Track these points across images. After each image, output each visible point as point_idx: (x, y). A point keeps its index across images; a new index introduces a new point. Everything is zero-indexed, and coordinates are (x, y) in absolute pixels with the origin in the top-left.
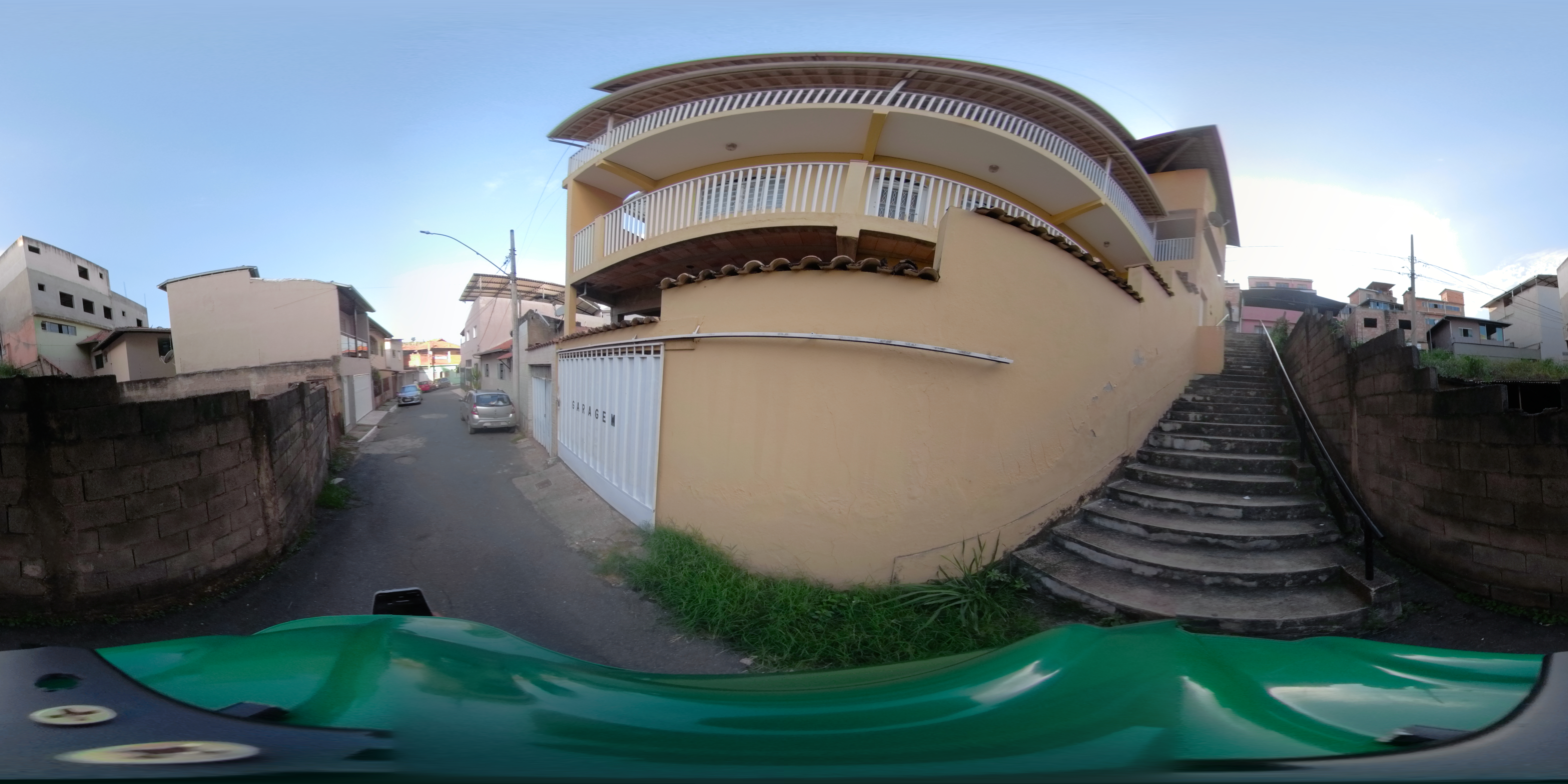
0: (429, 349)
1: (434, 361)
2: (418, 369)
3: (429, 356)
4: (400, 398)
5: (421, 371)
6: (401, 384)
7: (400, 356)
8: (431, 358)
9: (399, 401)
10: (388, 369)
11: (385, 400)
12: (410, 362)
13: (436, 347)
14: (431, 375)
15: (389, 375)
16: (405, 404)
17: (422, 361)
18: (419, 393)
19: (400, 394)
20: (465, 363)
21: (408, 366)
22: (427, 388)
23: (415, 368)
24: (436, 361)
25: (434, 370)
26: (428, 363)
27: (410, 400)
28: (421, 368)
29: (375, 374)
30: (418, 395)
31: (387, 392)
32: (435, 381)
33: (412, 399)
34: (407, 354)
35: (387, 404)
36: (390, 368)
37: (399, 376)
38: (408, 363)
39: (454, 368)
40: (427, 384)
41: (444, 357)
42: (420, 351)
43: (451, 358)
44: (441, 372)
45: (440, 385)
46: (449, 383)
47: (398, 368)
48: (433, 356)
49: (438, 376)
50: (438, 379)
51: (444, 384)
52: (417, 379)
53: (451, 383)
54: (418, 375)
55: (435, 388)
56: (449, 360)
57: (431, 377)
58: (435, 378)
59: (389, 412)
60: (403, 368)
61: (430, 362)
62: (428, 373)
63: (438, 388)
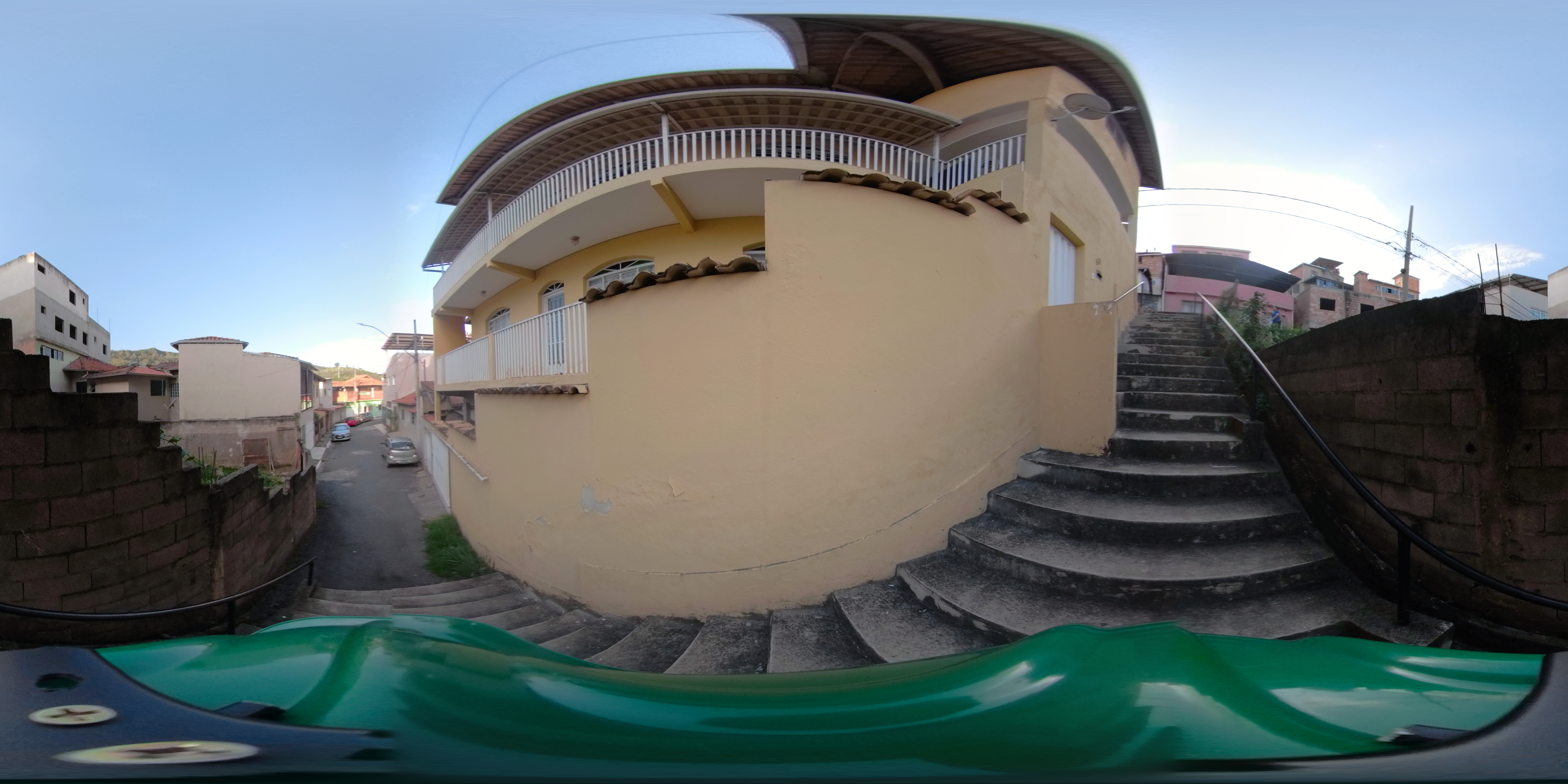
0: (355, 385)
1: (359, 397)
2: (345, 405)
3: (355, 393)
4: (334, 435)
5: (347, 406)
6: (331, 419)
7: (330, 393)
8: (357, 395)
9: (332, 438)
10: (322, 409)
11: (321, 436)
12: (338, 398)
13: (361, 385)
14: (356, 410)
15: (324, 414)
16: (338, 441)
17: (349, 397)
19: (333, 432)
20: (385, 400)
21: (336, 402)
22: (353, 424)
23: (342, 404)
24: (361, 397)
25: (359, 405)
26: (354, 399)
27: (341, 437)
28: (348, 404)
29: (315, 414)
30: (347, 431)
31: (322, 429)
32: (360, 415)
33: (344, 437)
34: (337, 390)
35: (322, 439)
36: (322, 405)
37: (330, 413)
38: (336, 399)
39: (378, 403)
40: (353, 419)
41: (368, 393)
42: (347, 388)
43: (375, 394)
44: (365, 408)
45: (364, 420)
46: (373, 418)
47: (328, 405)
48: (359, 392)
49: (363, 412)
50: (363, 414)
51: (367, 419)
52: (345, 415)
53: (374, 417)
54: (345, 411)
55: (361, 423)
56: (373, 396)
57: (356, 412)
58: (360, 413)
59: (327, 448)
60: (334, 404)
61: (356, 398)
62: (353, 409)
63: (362, 423)
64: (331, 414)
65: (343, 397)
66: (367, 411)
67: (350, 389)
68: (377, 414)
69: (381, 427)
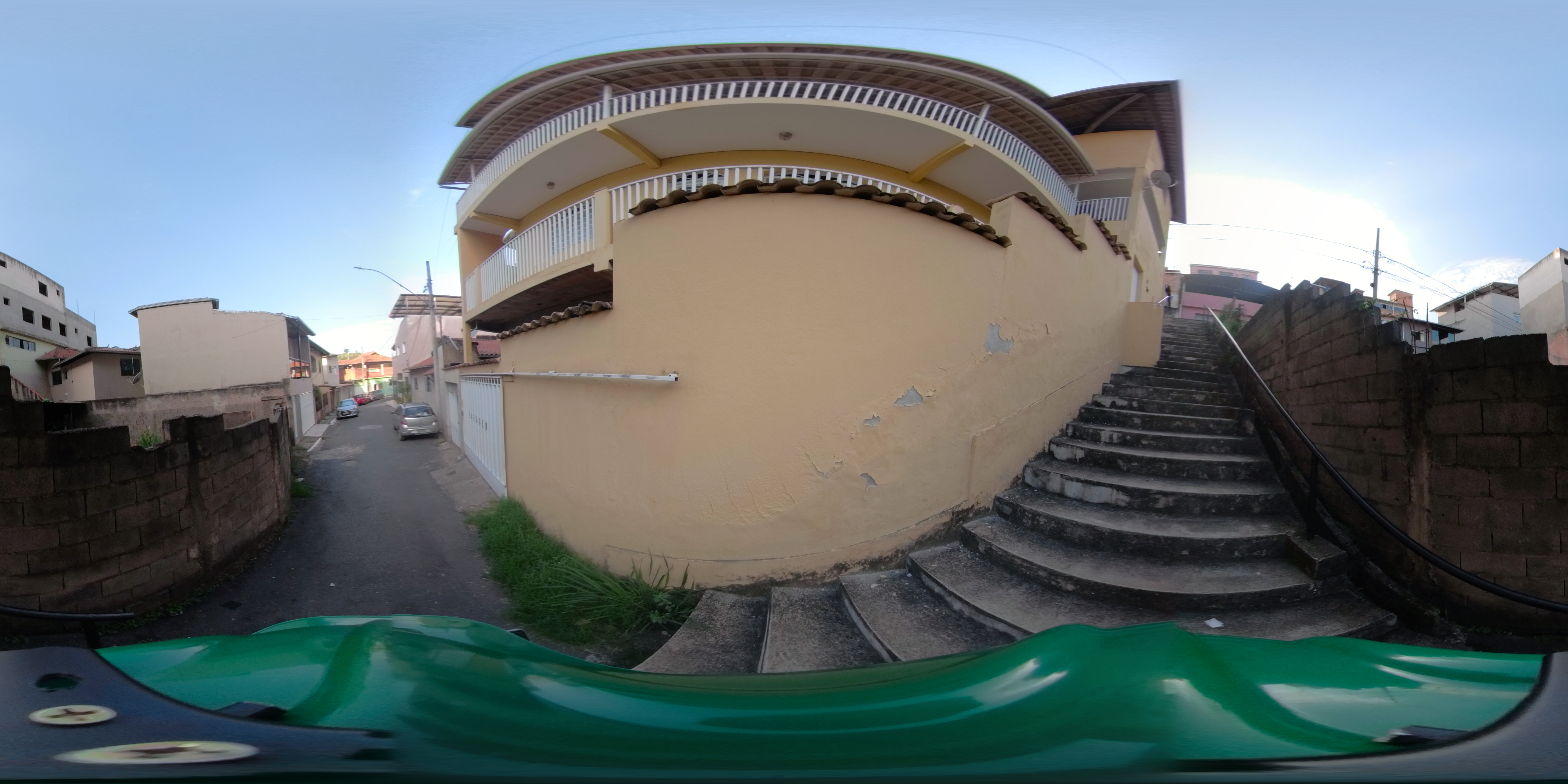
0: (363, 363)
1: (368, 375)
2: (353, 383)
3: (363, 370)
4: (339, 412)
5: (356, 385)
6: (338, 398)
7: (336, 372)
8: (365, 372)
9: (337, 415)
10: (325, 385)
11: (325, 414)
13: (369, 361)
14: (365, 388)
15: (327, 390)
16: (344, 417)
17: (357, 375)
18: (355, 406)
19: (339, 408)
20: (396, 376)
22: (362, 402)
23: (350, 382)
24: (370, 374)
25: (369, 383)
26: (363, 377)
28: (356, 382)
29: (316, 391)
30: (355, 409)
31: (326, 406)
32: (369, 393)
33: (350, 413)
34: (343, 369)
35: (327, 417)
36: (327, 383)
37: (336, 390)
39: (387, 380)
40: (362, 397)
41: (377, 370)
42: (354, 365)
43: (385, 371)
45: (374, 398)
46: (383, 395)
47: (335, 382)
48: (367, 369)
49: (373, 389)
50: (373, 392)
51: (378, 397)
52: (353, 393)
53: (385, 395)
54: (353, 389)
55: (370, 401)
56: (383, 373)
57: (366, 391)
58: (370, 391)
59: (330, 425)
61: (364, 375)
62: (362, 387)
63: (373, 401)
64: (338, 392)
67: (358, 366)
68: (388, 391)
69: (393, 404)
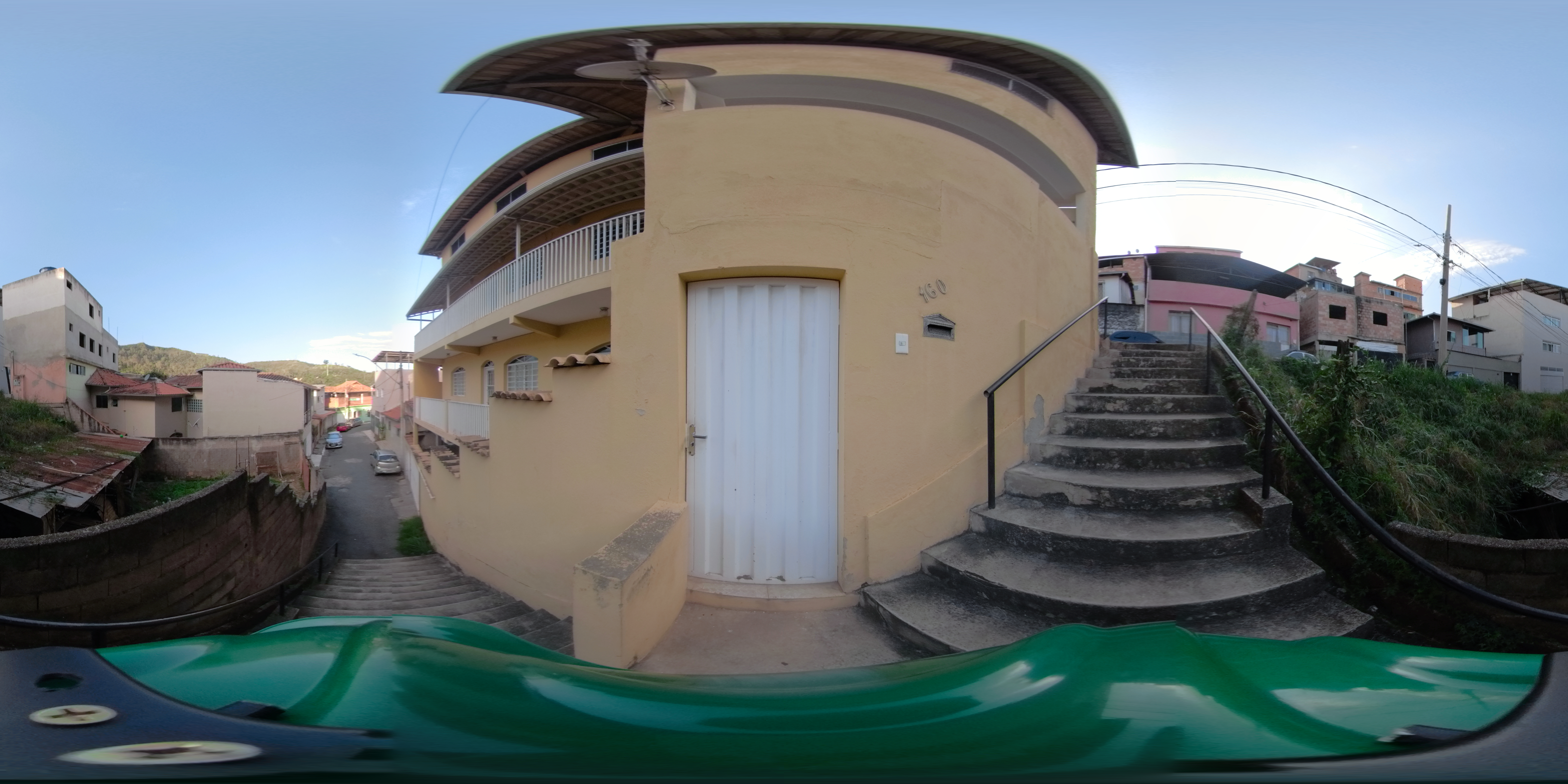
0: (346, 392)
1: (349, 403)
2: (336, 410)
3: (346, 399)
5: (338, 412)
7: (323, 400)
8: (347, 401)
12: (330, 404)
13: (352, 391)
14: (347, 415)
17: (340, 403)
19: (327, 440)
21: (328, 407)
22: (343, 429)
23: (333, 410)
24: (351, 403)
25: (349, 410)
28: (339, 409)
30: (340, 441)
32: (350, 420)
34: (329, 396)
36: (317, 413)
37: (323, 420)
38: (328, 405)
39: (368, 410)
40: (344, 425)
41: (358, 399)
42: (337, 394)
44: (355, 413)
45: (354, 425)
46: (362, 423)
48: (349, 399)
49: (352, 417)
50: (353, 420)
52: (336, 420)
54: (336, 416)
55: (350, 429)
57: (346, 417)
58: (351, 418)
60: (326, 410)
61: (346, 404)
62: (344, 414)
63: (352, 429)
64: (325, 421)
65: (334, 403)
66: (357, 416)
67: (341, 395)
68: (367, 421)
69: (369, 434)
